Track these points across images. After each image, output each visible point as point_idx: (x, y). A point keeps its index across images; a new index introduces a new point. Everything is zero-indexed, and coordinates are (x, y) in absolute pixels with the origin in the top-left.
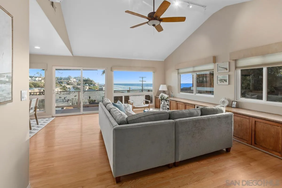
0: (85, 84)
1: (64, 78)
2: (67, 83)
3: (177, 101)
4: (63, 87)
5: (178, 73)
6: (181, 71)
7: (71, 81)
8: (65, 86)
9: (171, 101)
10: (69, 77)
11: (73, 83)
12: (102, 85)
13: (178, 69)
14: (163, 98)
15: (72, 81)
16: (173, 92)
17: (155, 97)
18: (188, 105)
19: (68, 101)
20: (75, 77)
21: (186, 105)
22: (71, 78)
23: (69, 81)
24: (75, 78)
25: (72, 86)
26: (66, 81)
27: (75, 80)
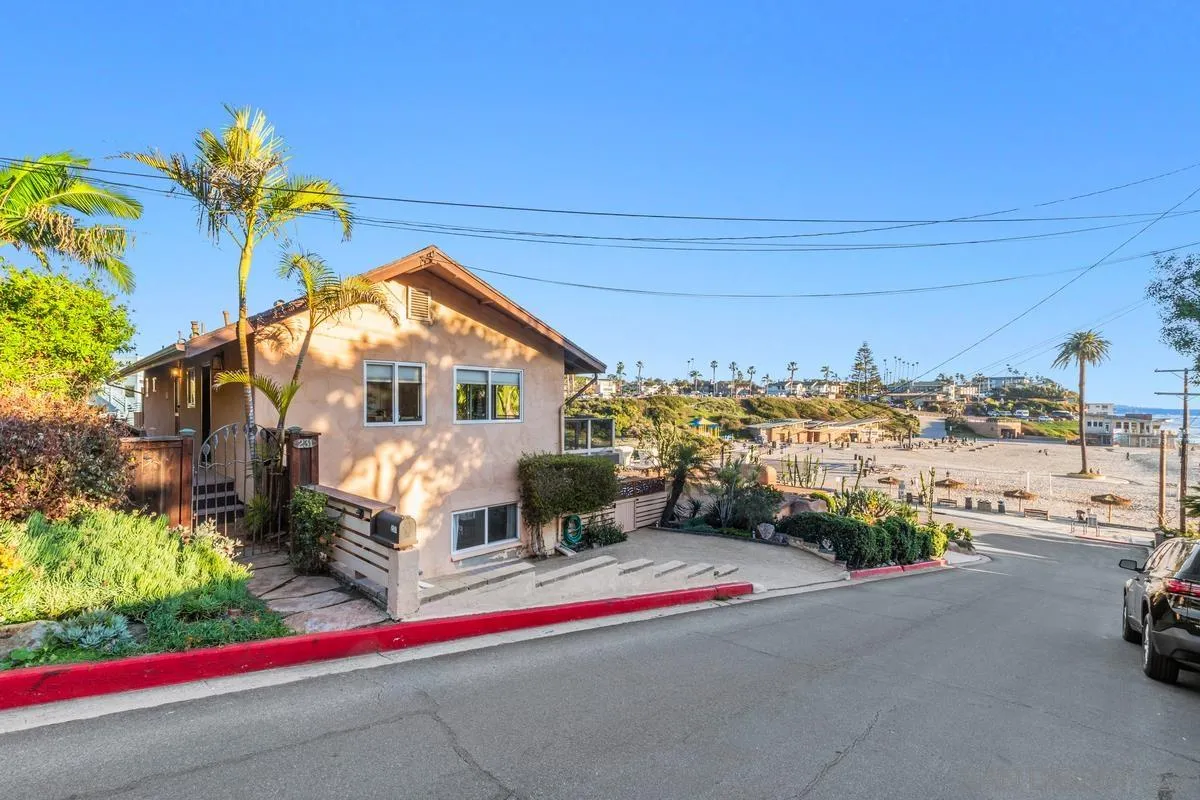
1: (916, 383)
2: (924, 404)
10: (941, 379)
11: (951, 403)
12: (1114, 418)
23: (936, 398)
26: (921, 397)
27: (969, 391)
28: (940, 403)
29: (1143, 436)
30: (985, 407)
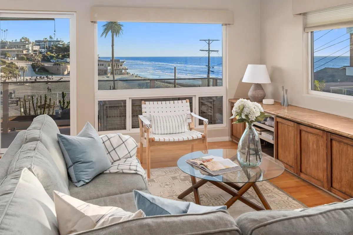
0: (62, 59)
1: (10, 42)
2: (17, 55)
3: (299, 123)
4: (9, 66)
5: (305, 28)
6: (314, 19)
7: (28, 49)
8: (12, 63)
9: (279, 120)
10: (23, 40)
11: (32, 55)
12: (106, 61)
13: (305, 14)
14: (247, 116)
15: (30, 52)
16: (286, 90)
17: (229, 102)
18: (340, 142)
19: (17, 101)
20: (37, 40)
21: (331, 140)
22: (27, 42)
23: (23, 52)
24: (38, 43)
25: (31, 63)
26: (14, 51)
27: (37, 48)
28: (25, 55)
29: (117, 70)
30: (49, 57)
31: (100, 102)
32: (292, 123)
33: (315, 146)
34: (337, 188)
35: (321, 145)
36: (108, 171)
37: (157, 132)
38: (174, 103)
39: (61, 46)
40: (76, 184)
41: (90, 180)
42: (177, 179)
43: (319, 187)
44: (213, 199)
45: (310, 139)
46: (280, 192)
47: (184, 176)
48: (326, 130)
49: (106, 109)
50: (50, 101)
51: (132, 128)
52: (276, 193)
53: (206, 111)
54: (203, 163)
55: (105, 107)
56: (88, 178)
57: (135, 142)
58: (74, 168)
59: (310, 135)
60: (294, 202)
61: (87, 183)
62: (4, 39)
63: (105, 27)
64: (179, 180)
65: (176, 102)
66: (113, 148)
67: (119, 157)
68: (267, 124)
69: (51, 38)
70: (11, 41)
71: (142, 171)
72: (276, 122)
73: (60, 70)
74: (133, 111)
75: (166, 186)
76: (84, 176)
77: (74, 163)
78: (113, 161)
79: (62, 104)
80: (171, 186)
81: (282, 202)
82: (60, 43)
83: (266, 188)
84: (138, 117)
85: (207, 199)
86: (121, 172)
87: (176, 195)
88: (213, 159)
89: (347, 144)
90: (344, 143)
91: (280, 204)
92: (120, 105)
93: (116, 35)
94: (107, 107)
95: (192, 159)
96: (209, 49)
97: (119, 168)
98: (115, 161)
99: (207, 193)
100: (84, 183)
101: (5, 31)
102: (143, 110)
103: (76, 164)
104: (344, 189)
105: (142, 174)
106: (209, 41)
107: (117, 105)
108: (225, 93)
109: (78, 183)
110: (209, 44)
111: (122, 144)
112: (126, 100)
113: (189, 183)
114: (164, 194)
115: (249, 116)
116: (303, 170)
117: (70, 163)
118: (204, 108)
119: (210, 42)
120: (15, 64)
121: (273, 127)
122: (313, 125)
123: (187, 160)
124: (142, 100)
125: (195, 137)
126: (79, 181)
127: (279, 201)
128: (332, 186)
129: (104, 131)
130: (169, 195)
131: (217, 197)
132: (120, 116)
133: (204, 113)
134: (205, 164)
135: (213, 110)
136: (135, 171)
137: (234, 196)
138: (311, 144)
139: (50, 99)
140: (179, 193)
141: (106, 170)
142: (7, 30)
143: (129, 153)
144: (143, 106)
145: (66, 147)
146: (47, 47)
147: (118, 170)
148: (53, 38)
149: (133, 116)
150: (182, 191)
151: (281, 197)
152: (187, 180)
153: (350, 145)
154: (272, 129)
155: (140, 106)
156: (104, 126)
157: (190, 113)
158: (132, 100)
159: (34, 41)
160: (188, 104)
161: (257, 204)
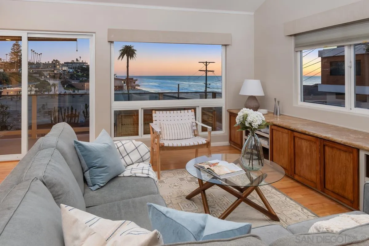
3: (293, 131)
4: (42, 83)
5: (296, 47)
8: (45, 81)
9: (274, 128)
12: (122, 79)
13: (295, 36)
14: (250, 124)
15: (60, 71)
18: (332, 147)
20: (66, 62)
21: (324, 145)
22: (57, 63)
24: (67, 64)
29: (131, 86)
30: (75, 76)
31: (115, 112)
32: (286, 131)
33: (308, 151)
34: (330, 189)
35: (314, 150)
36: (122, 175)
37: (166, 138)
38: (181, 113)
39: (86, 67)
40: (92, 188)
41: (105, 184)
42: (184, 180)
43: (313, 188)
44: (218, 199)
45: (304, 145)
46: (278, 193)
47: (190, 178)
48: (319, 137)
49: (121, 118)
50: (76, 111)
51: (144, 134)
52: (274, 193)
53: (207, 120)
54: (209, 167)
55: (120, 117)
56: (102, 182)
57: (147, 147)
58: (89, 173)
59: (303, 141)
60: (292, 202)
61: (102, 187)
62: (39, 61)
63: (122, 51)
64: (186, 181)
65: (182, 111)
66: (127, 153)
67: (132, 161)
68: (263, 131)
69: (77, 60)
70: (44, 63)
71: (153, 175)
72: (271, 129)
73: (84, 86)
74: (145, 120)
75: (174, 187)
76: (98, 181)
77: (89, 168)
78: (127, 165)
79: (85, 114)
80: (179, 187)
81: (281, 202)
82: (85, 65)
83: (264, 189)
84: (149, 125)
85: (213, 200)
86: (134, 175)
87: (184, 196)
88: (218, 163)
89: (340, 150)
90: (337, 149)
91: (279, 204)
92: (133, 114)
93: (131, 58)
94: (122, 116)
95: (200, 164)
96: (206, 69)
97: (132, 172)
98: (128, 165)
99: (212, 194)
100: (99, 187)
101: (39, 55)
102: (154, 119)
103: (91, 169)
104: (337, 191)
105: (153, 178)
106: (206, 63)
107: (131, 114)
108: (224, 104)
109: (94, 187)
110: (206, 65)
111: (135, 149)
112: (138, 110)
113: (196, 184)
114: (173, 194)
115: (252, 124)
116: (297, 172)
117: (86, 168)
118: (206, 118)
119: (208, 63)
120: (47, 81)
121: (268, 134)
122: (307, 133)
123: (195, 164)
124: (153, 110)
125: (200, 143)
126: (94, 185)
127: (279, 201)
128: (325, 187)
129: (119, 136)
130: (178, 196)
131: (221, 197)
132: (133, 124)
133: (206, 121)
134: (212, 168)
135: (213, 119)
136: (147, 174)
137: (239, 198)
138: (304, 149)
139: (76, 110)
140: (187, 194)
141: (120, 174)
142: (41, 54)
143: (142, 157)
144: (154, 115)
145: (82, 153)
146: (73, 67)
147: (132, 174)
148: (79, 60)
149: (145, 124)
150: (189, 192)
151: (279, 197)
152: (193, 181)
153: (343, 150)
154: (268, 136)
155: (151, 115)
156: (119, 132)
157: (195, 121)
158: (144, 110)
159: (63, 63)
160: (193, 113)
161: (258, 204)
